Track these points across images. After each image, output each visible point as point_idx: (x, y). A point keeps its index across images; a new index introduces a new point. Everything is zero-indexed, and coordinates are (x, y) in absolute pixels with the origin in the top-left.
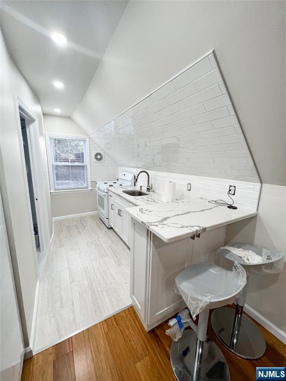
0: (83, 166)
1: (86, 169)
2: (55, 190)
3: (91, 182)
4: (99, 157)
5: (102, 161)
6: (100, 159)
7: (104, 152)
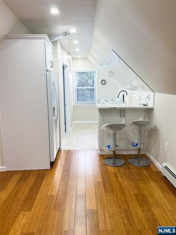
0: (93, 89)
1: (95, 91)
2: (76, 104)
3: (98, 100)
4: (104, 82)
5: (106, 85)
6: (105, 84)
7: (107, 79)
